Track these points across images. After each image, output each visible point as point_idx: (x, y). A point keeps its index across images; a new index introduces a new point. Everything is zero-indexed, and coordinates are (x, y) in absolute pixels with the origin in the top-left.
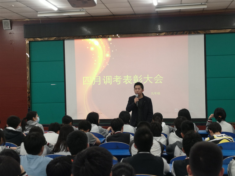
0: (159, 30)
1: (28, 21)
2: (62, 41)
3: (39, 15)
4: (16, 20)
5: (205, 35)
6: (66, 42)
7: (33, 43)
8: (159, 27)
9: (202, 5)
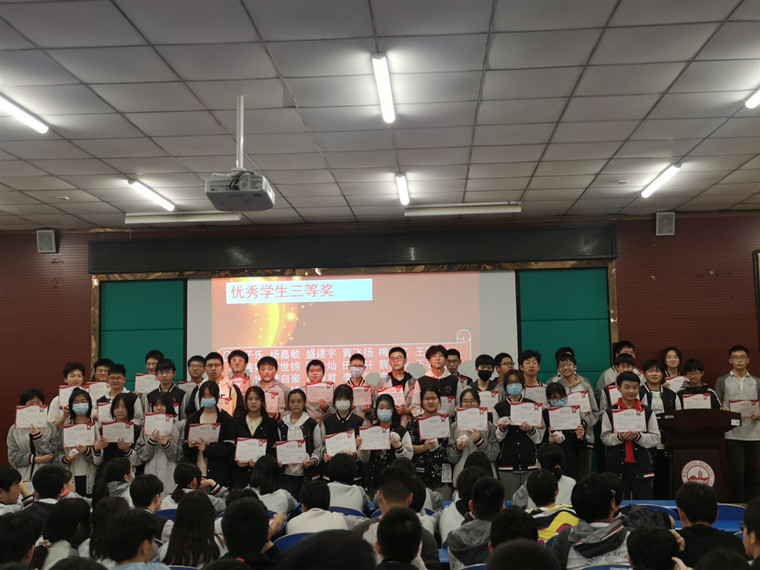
0: (413, 259)
1: (99, 233)
4: (70, 230)
5: (517, 272)
6: (191, 284)
8: (412, 251)
9: (509, 205)
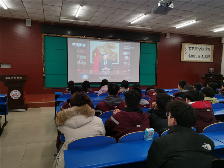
2: (66, 38)
3: (61, 19)
5: (141, 43)
7: (46, 37)
9: (149, 27)
